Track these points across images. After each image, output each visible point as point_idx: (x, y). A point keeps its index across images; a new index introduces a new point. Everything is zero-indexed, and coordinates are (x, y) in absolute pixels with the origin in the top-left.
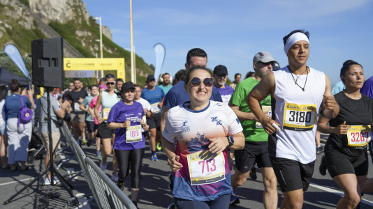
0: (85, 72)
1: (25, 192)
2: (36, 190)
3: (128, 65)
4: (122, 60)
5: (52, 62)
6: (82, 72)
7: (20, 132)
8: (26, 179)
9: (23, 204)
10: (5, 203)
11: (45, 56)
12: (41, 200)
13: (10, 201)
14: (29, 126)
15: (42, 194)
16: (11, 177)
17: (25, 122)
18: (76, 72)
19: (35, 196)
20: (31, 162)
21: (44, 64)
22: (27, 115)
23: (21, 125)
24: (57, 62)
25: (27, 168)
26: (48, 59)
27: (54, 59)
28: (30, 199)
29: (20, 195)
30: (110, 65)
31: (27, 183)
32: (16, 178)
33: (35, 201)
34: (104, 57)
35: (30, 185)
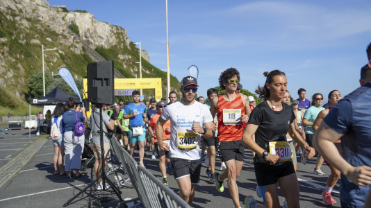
0: (128, 91)
1: (80, 196)
2: (89, 195)
3: (164, 84)
4: (159, 80)
5: (105, 82)
6: (125, 91)
7: (74, 144)
8: (81, 185)
9: (79, 206)
10: (65, 206)
11: (98, 77)
12: (94, 204)
13: (68, 203)
14: (82, 138)
15: (95, 198)
16: (67, 182)
17: (79, 135)
19: (90, 200)
20: (84, 169)
21: (97, 84)
22: (81, 128)
23: (76, 137)
24: (109, 82)
25: (81, 175)
26: (101, 79)
27: (106, 79)
28: (85, 202)
29: (77, 199)
30: (149, 84)
31: (82, 189)
32: (72, 183)
33: (90, 204)
34: (143, 77)
35: (85, 190)
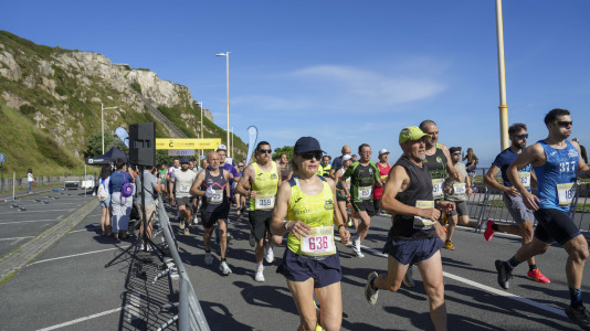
0: (186, 151)
1: (123, 256)
2: (132, 256)
4: (219, 140)
5: (146, 143)
6: (183, 151)
7: (122, 205)
8: (125, 245)
9: (120, 267)
10: (106, 266)
11: (140, 138)
12: (136, 265)
13: (109, 264)
14: (130, 199)
15: (137, 259)
16: (113, 244)
17: (127, 196)
18: (178, 151)
19: (132, 261)
21: (138, 145)
22: (129, 189)
23: (124, 198)
24: (150, 143)
26: (142, 141)
27: (148, 141)
28: (126, 263)
29: (119, 260)
30: (208, 144)
31: (126, 249)
32: (118, 244)
33: (131, 265)
35: (128, 251)
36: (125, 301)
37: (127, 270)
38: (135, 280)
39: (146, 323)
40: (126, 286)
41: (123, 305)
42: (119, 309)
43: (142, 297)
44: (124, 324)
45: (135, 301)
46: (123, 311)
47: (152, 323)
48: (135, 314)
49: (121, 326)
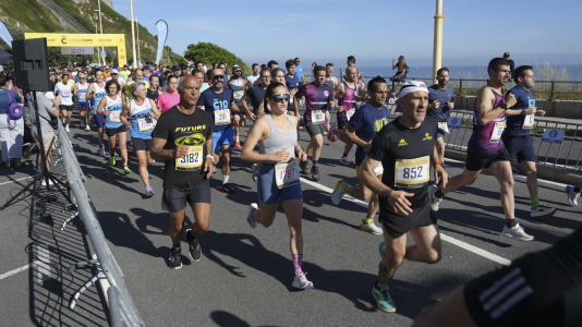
0: (83, 49)
1: (22, 194)
2: (32, 192)
4: (122, 36)
5: (36, 65)
6: (79, 49)
7: (11, 129)
8: (24, 178)
9: (20, 208)
10: (2, 208)
11: (27, 58)
12: (38, 204)
13: (6, 205)
14: (20, 122)
15: (39, 197)
16: (6, 175)
17: (15, 118)
19: (33, 199)
20: (27, 157)
21: (27, 67)
22: (17, 111)
23: (12, 122)
24: (42, 63)
25: (23, 164)
26: (31, 61)
27: (38, 61)
30: (109, 40)
31: (26, 184)
32: (12, 176)
33: (32, 206)
35: (26, 189)
36: (32, 257)
37: (28, 212)
38: (41, 226)
39: (61, 284)
40: (30, 236)
41: (31, 261)
42: (26, 267)
43: (51, 249)
44: (36, 287)
45: (44, 255)
46: (31, 270)
47: (67, 283)
48: (47, 273)
49: (32, 290)
